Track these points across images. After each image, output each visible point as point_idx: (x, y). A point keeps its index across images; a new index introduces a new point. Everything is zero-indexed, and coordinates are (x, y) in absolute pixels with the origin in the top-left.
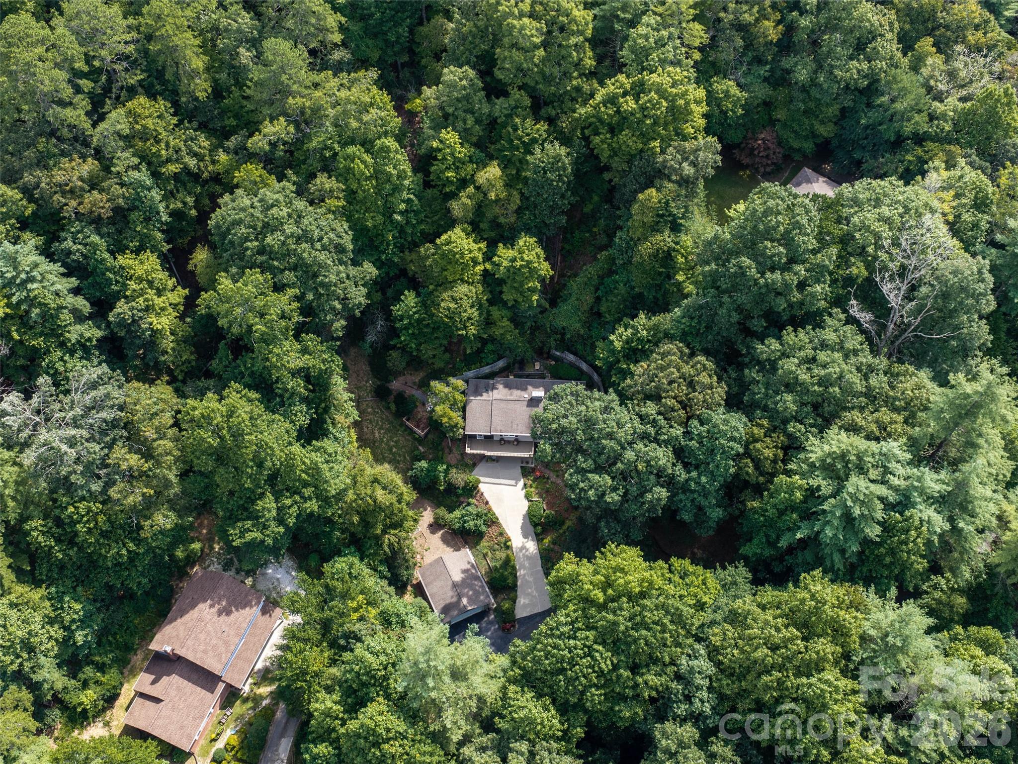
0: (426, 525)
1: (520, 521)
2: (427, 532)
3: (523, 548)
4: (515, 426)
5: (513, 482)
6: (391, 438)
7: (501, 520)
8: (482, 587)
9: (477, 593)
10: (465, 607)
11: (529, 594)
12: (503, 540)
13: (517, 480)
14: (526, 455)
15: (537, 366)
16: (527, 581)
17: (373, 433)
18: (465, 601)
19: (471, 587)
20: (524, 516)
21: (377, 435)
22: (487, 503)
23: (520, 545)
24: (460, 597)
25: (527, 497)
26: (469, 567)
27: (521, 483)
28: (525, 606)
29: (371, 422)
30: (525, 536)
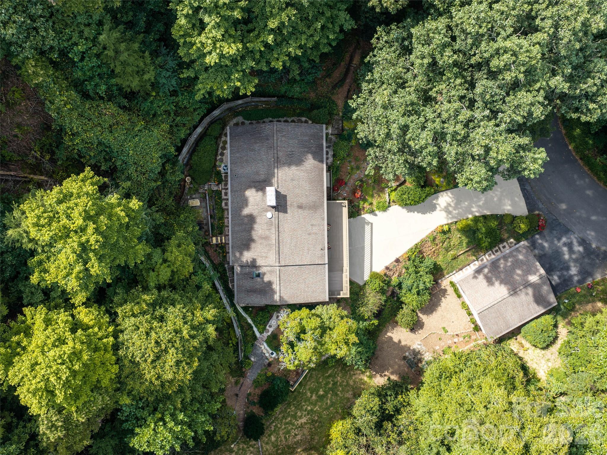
0: (412, 335)
1: (416, 216)
2: (422, 334)
3: (446, 210)
4: (315, 229)
5: (367, 228)
6: (308, 400)
7: (417, 240)
8: (505, 258)
9: (517, 264)
10: (541, 277)
11: (500, 200)
12: (440, 237)
13: (364, 222)
14: (345, 211)
15: (196, 203)
16: (486, 202)
17: (302, 426)
18: (533, 278)
19: (509, 272)
20: (409, 211)
21: (304, 420)
22: (397, 261)
23: (444, 214)
24: (527, 285)
25: (385, 208)
26: (481, 277)
27: (367, 217)
28: (514, 204)
29: (288, 432)
30: (433, 208)
